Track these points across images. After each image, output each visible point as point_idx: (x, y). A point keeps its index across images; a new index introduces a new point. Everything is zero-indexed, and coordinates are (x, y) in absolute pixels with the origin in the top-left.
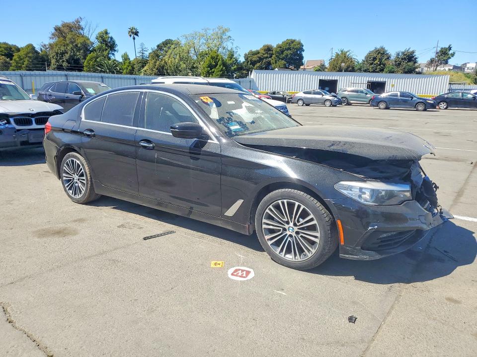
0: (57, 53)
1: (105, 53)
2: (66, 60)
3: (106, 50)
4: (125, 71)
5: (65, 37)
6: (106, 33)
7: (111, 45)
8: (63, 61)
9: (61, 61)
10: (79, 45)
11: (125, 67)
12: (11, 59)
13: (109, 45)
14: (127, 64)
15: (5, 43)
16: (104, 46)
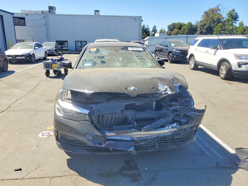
0: (201, 25)
1: (230, 23)
2: (205, 28)
3: (231, 20)
4: (239, 32)
5: (208, 16)
6: (234, 10)
7: (235, 17)
8: (204, 29)
9: (202, 29)
10: (215, 20)
11: (240, 30)
12: (180, 30)
13: (234, 17)
14: (241, 28)
15: (180, 23)
16: (231, 19)
